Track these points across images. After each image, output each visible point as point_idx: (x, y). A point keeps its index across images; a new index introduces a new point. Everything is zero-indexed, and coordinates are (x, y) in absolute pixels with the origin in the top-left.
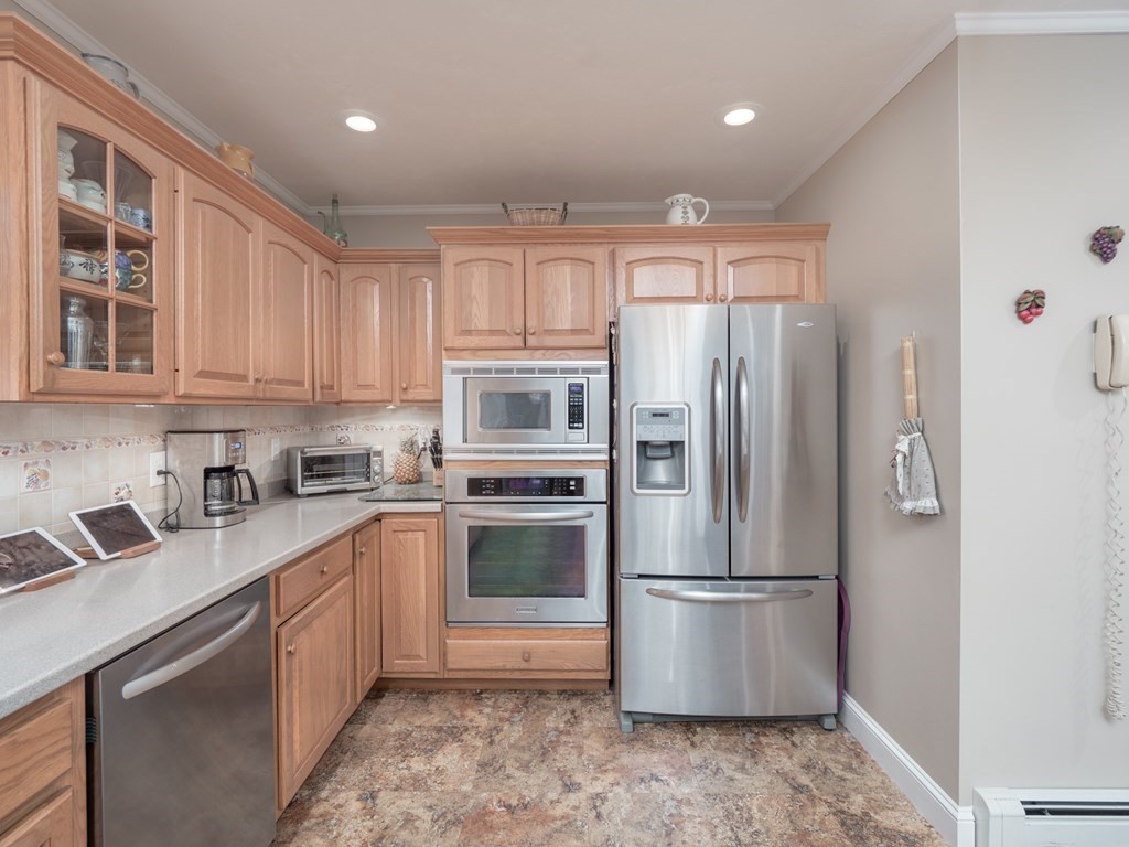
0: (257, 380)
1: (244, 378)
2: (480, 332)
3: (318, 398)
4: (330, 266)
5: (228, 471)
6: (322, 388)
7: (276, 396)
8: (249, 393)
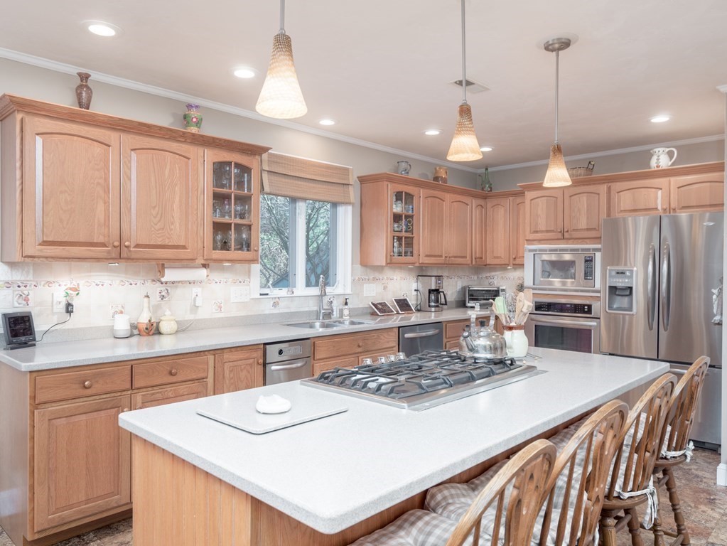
0: (446, 257)
1: (441, 256)
2: (542, 232)
3: (474, 263)
4: (481, 202)
5: (437, 291)
6: (475, 259)
7: (454, 262)
8: (443, 262)
